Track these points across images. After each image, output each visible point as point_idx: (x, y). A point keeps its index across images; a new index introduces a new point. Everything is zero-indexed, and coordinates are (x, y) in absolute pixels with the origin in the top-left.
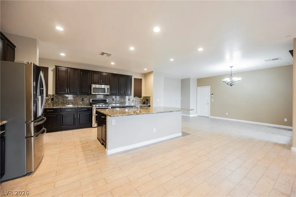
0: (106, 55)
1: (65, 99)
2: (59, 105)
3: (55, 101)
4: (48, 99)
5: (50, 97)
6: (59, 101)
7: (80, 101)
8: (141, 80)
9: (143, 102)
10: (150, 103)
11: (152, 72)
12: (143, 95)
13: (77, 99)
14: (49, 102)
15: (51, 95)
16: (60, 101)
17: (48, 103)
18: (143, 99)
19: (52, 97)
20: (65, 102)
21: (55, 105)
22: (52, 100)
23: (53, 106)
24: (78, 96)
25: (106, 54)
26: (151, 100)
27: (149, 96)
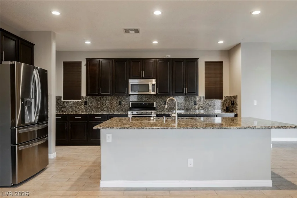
0: (133, 32)
1: (99, 103)
2: (92, 110)
3: (89, 105)
4: (82, 102)
5: (83, 100)
6: (92, 105)
7: (117, 105)
8: (221, 63)
9: (225, 108)
10: (236, 109)
11: (238, 46)
12: (226, 93)
13: (113, 101)
14: (83, 106)
15: (85, 97)
16: (94, 105)
17: (81, 107)
18: (226, 100)
19: (85, 100)
20: (99, 107)
21: (88, 110)
22: (85, 104)
23: (86, 111)
24: (114, 98)
25: (132, 30)
26: (238, 102)
27: (235, 95)
